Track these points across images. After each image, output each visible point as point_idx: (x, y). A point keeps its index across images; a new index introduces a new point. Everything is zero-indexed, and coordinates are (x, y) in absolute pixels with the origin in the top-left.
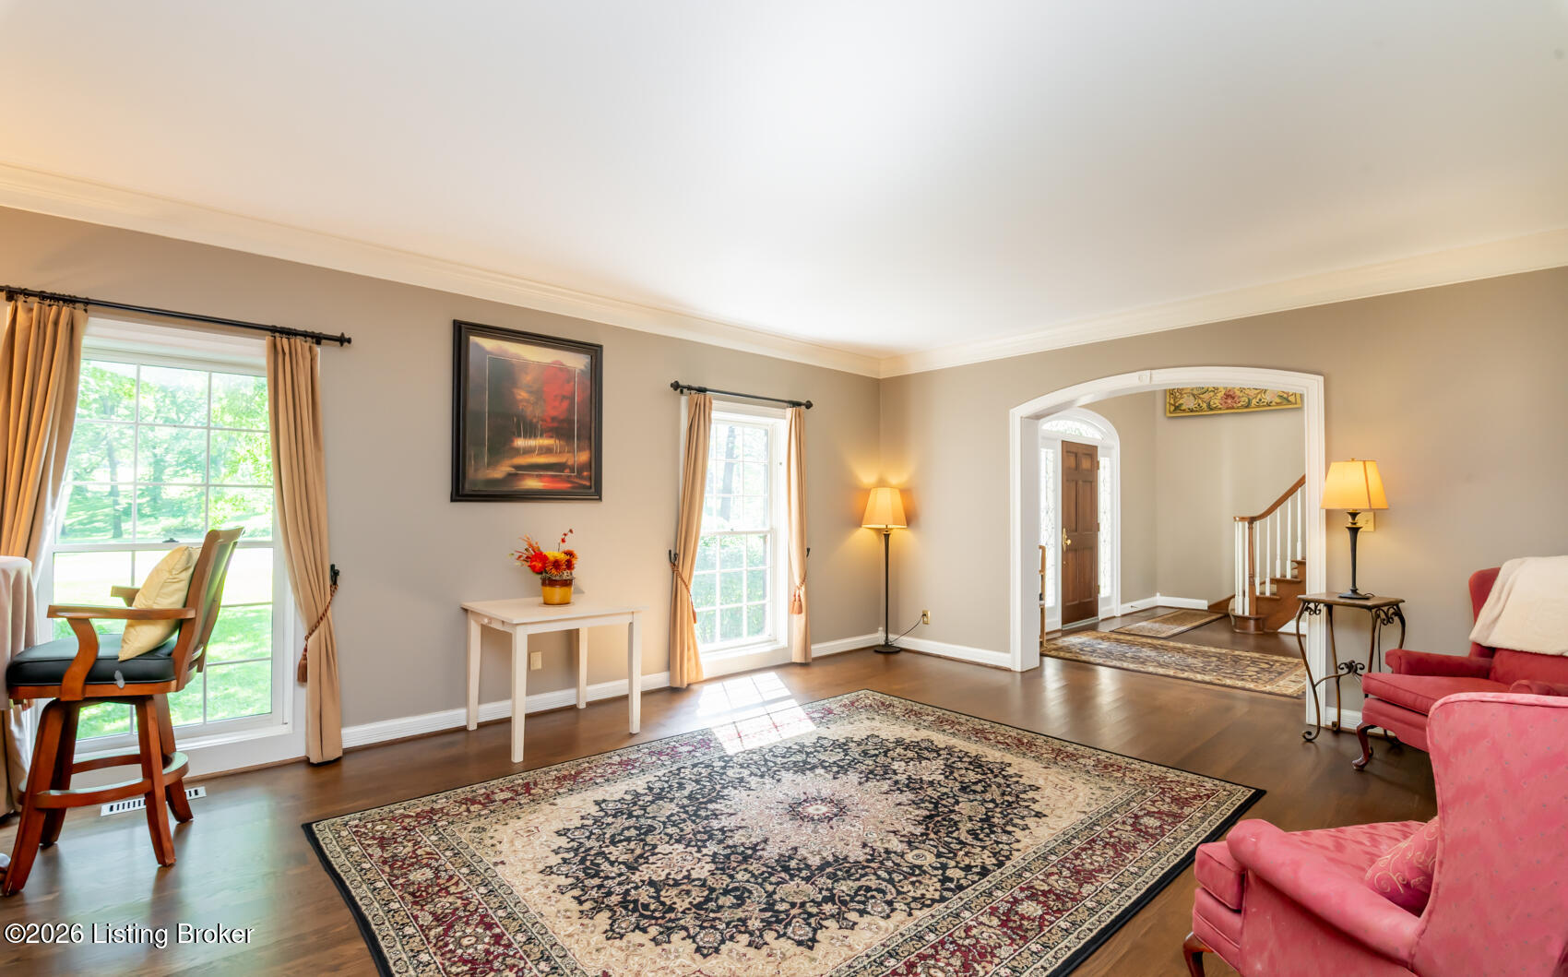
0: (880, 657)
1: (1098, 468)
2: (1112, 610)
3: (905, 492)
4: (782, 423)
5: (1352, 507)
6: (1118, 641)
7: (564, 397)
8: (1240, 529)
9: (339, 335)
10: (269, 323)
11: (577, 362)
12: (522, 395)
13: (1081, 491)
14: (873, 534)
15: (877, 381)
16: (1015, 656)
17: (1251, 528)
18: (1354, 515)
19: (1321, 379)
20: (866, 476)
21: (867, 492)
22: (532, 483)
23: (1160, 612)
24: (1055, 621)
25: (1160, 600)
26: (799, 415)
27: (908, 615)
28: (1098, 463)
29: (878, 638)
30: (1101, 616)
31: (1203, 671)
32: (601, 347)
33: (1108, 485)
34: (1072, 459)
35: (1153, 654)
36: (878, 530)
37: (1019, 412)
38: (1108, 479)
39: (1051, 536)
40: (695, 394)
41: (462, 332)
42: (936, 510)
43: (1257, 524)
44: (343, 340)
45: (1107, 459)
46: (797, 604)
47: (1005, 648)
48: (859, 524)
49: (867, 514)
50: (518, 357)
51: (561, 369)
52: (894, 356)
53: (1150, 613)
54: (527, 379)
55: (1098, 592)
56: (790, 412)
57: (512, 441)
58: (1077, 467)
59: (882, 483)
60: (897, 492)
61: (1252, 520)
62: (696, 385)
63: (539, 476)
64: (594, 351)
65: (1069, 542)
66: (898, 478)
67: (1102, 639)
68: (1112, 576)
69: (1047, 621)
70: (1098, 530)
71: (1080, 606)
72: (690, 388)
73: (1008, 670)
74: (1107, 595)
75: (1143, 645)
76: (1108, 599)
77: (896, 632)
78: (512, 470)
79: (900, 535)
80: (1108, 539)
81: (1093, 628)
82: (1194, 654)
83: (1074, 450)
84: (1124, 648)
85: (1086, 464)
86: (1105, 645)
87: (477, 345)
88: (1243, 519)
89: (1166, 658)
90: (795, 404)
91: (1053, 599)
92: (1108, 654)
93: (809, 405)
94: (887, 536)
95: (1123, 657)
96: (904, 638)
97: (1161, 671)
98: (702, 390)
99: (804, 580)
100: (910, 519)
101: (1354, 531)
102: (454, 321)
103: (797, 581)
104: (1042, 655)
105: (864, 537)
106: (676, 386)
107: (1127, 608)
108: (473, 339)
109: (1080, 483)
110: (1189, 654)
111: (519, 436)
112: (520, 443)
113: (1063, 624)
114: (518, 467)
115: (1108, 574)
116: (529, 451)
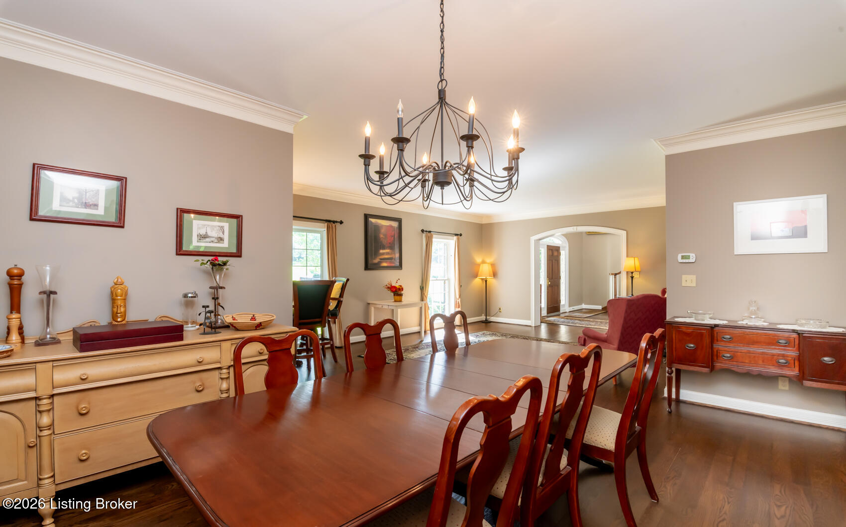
0: (484, 324)
1: (560, 255)
2: (565, 309)
3: (493, 265)
4: (452, 242)
5: (632, 270)
6: (567, 319)
7: (392, 236)
8: (612, 278)
9: (339, 221)
10: (325, 219)
11: (395, 224)
12: (382, 236)
13: (554, 263)
14: (480, 280)
15: (482, 225)
16: (532, 322)
17: (615, 278)
18: (632, 273)
19: (626, 232)
20: (478, 260)
21: (479, 265)
22: (385, 264)
23: (584, 310)
24: (544, 313)
25: (584, 306)
26: (458, 239)
27: (493, 309)
28: (560, 253)
29: (483, 318)
30: (561, 312)
31: (595, 325)
32: (401, 219)
33: (564, 261)
34: (551, 252)
35: (579, 322)
36: (482, 279)
37: (534, 238)
38: (564, 259)
39: (544, 281)
40: (428, 234)
41: (367, 217)
42: (503, 271)
43: (618, 276)
44: (341, 222)
45: (564, 251)
46: (458, 305)
47: (529, 319)
48: (476, 276)
49: (479, 273)
50: (380, 224)
51: (391, 226)
52: (488, 216)
53: (580, 311)
54: (383, 231)
55: (560, 302)
56: (455, 238)
57: (379, 251)
58: (552, 255)
59: (483, 262)
60: (490, 265)
61: (616, 275)
62: (428, 230)
63: (386, 262)
64: (399, 221)
65: (549, 283)
66: (489, 260)
67: (562, 318)
68: (565, 296)
69: (542, 312)
70: (560, 278)
71: (554, 307)
72: (426, 231)
73: (530, 326)
74: (564, 303)
75: (576, 320)
76: (564, 305)
77: (489, 316)
78: (379, 260)
79: (491, 280)
80: (564, 282)
81: (559, 315)
82: (593, 322)
83: (551, 248)
84: (569, 320)
85: (555, 254)
86: (562, 320)
87: (371, 222)
88: (612, 274)
89: (583, 323)
90: (456, 235)
91: (544, 304)
92: (564, 322)
93: (461, 235)
94: (486, 281)
95: (569, 323)
96: (492, 318)
97: (580, 326)
98: (430, 232)
99: (460, 296)
100: (495, 275)
101: (632, 277)
102: (365, 214)
103: (458, 297)
104: (541, 322)
105: (477, 281)
106: (423, 231)
107: (571, 309)
108: (370, 219)
109: (554, 261)
110: (591, 322)
111: (381, 249)
112: (381, 251)
113: (547, 313)
114: (381, 259)
115: (564, 296)
116: (383, 254)
